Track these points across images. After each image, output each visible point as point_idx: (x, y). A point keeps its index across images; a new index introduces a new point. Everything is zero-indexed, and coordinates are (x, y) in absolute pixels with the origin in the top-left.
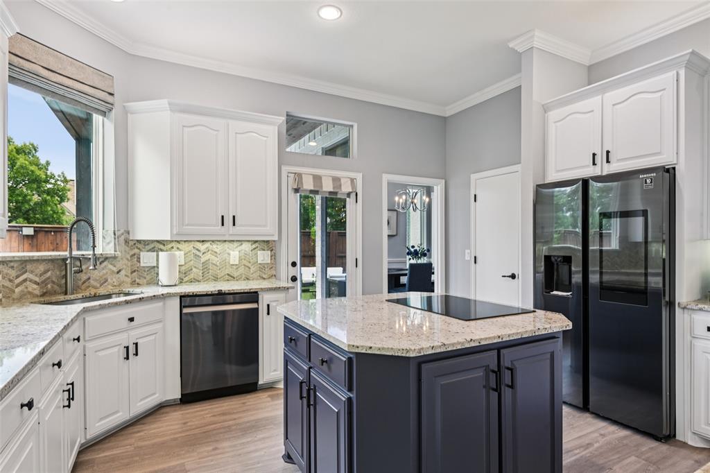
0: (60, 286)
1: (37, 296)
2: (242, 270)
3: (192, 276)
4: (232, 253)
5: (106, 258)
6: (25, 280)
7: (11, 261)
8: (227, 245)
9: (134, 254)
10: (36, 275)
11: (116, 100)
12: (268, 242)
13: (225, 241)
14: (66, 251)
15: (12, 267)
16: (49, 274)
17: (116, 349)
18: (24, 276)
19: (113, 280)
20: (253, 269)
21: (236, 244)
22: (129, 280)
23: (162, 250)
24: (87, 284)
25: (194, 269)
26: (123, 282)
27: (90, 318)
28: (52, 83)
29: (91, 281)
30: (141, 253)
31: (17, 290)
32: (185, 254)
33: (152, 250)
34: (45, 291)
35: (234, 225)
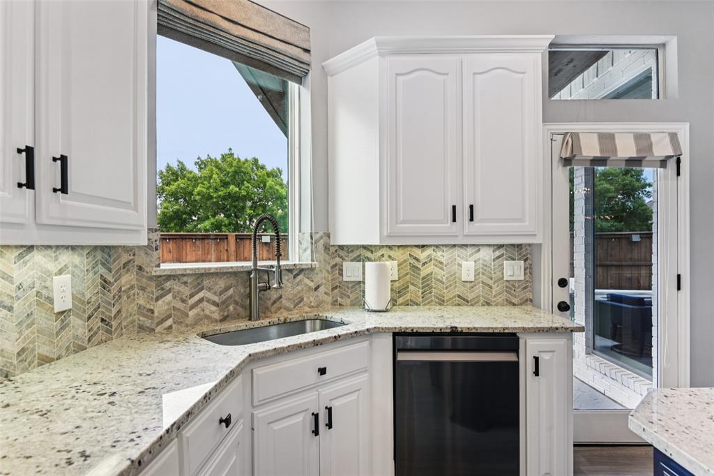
0: (243, 307)
1: (216, 321)
2: (479, 289)
3: (408, 297)
4: (464, 263)
5: (302, 270)
6: (201, 300)
7: (183, 275)
8: (457, 251)
9: (336, 265)
10: (215, 293)
11: (312, 58)
12: (519, 246)
13: (455, 246)
14: (249, 260)
15: (185, 283)
16: (231, 291)
17: (299, 418)
18: (200, 295)
19: (310, 298)
20: (496, 289)
21: (470, 250)
22: (329, 299)
23: (369, 260)
24: (277, 305)
25: (411, 287)
26: (322, 302)
27: (260, 371)
28: (234, 39)
29: (284, 301)
30: (345, 264)
31: (191, 313)
32: (399, 265)
33: (357, 259)
34: (226, 314)
35: (472, 219)
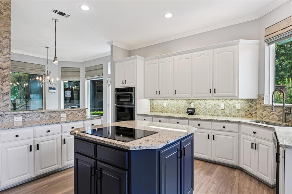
1: (277, 120)
6: (273, 114)
10: (277, 112)
15: (269, 108)
31: (270, 117)
34: (280, 119)
